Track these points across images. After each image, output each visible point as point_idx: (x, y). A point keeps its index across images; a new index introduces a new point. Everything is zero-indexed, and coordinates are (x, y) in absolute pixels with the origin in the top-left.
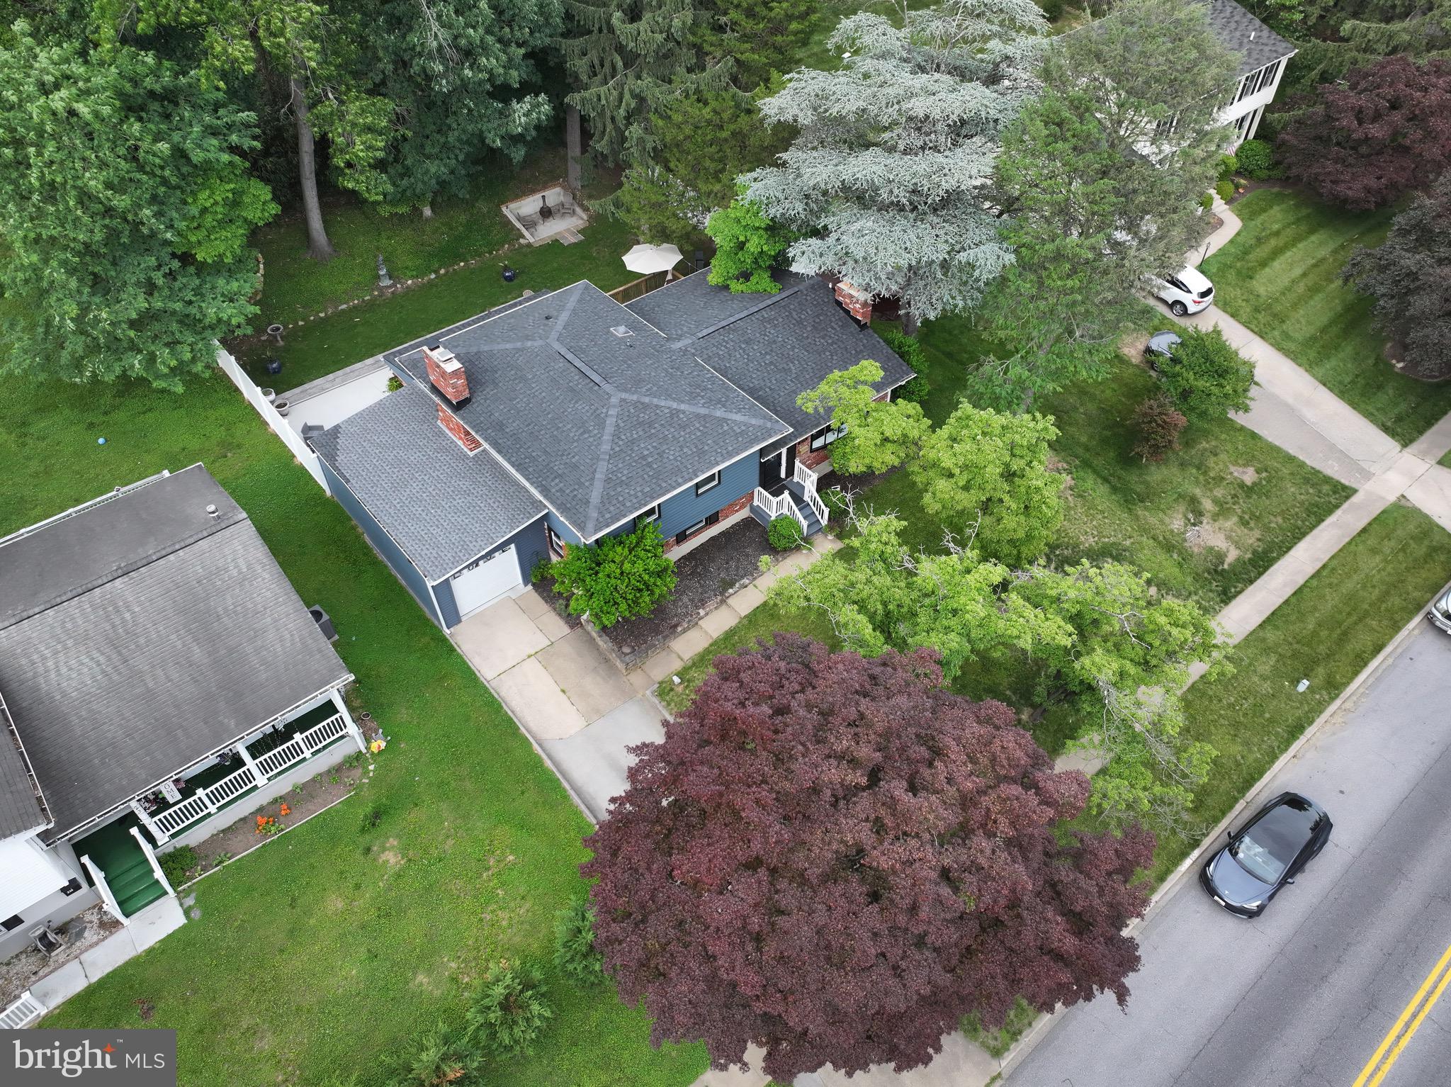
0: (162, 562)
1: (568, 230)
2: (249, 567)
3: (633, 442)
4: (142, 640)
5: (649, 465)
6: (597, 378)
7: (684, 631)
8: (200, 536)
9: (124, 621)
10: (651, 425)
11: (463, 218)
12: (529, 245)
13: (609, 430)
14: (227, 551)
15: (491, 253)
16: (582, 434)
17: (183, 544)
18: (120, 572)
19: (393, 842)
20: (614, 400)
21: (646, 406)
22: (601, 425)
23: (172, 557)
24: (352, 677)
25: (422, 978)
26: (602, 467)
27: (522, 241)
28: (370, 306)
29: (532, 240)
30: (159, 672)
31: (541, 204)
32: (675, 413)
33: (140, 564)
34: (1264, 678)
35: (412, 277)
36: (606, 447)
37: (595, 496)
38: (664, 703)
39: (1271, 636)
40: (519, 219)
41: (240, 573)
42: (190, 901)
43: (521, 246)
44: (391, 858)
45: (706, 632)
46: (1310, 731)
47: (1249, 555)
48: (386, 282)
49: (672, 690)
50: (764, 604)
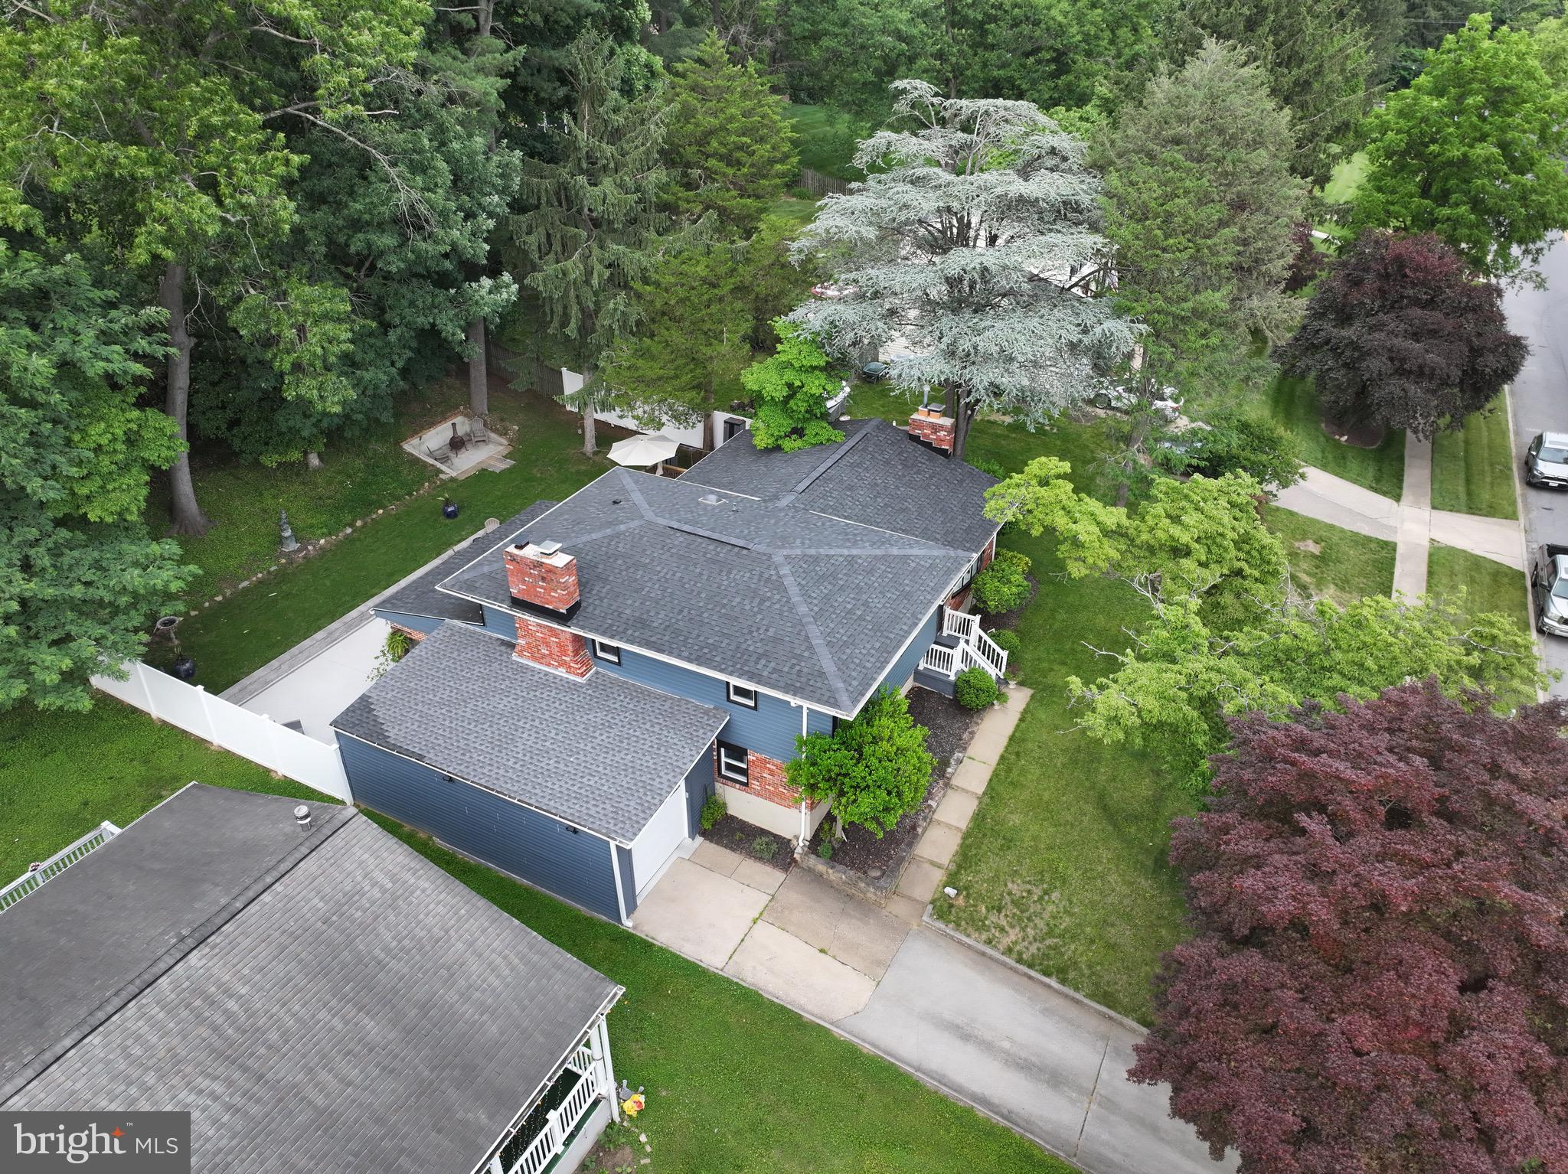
0: (253, 908)
1: (491, 457)
2: (394, 879)
3: (827, 598)
4: (274, 1036)
5: (861, 619)
6: (741, 543)
7: (925, 830)
8: (298, 856)
9: (229, 1015)
10: (834, 577)
11: (359, 463)
12: (452, 480)
13: (793, 590)
14: (349, 866)
15: (410, 495)
16: (761, 603)
17: (276, 874)
18: (191, 943)
20: (776, 559)
21: (816, 559)
22: (781, 588)
23: (266, 897)
24: (620, 990)
26: (814, 632)
27: (441, 476)
28: (282, 576)
29: (454, 474)
30: (324, 1076)
31: (450, 434)
32: (851, 560)
33: (219, 921)
35: (323, 535)
36: (802, 610)
37: (827, 665)
38: (952, 925)
40: (431, 454)
41: (384, 891)
43: (444, 483)
45: (949, 826)
48: (293, 546)
49: (951, 906)
50: (995, 774)
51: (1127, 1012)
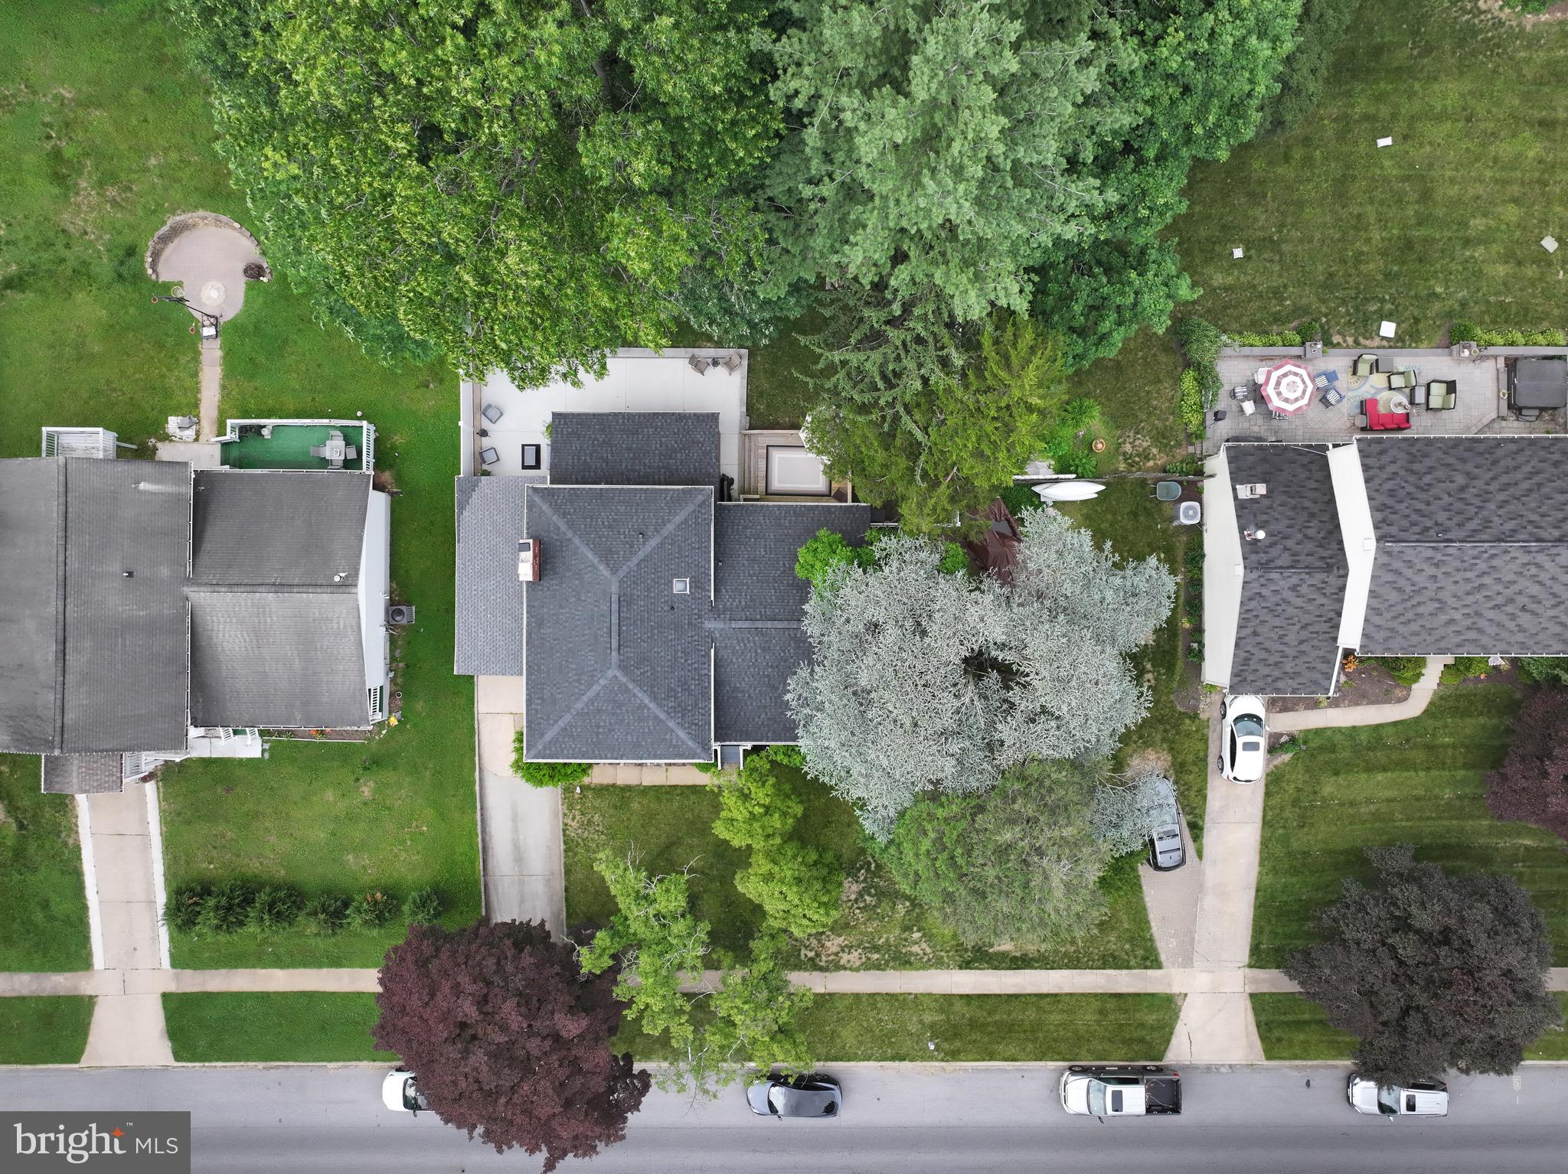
3: (599, 711)
5: (598, 734)
6: (614, 644)
10: (620, 707)
13: (591, 694)
16: (575, 681)
19: (372, 784)
20: (610, 673)
21: (627, 690)
22: (589, 686)
25: (350, 857)
26: (568, 718)
32: (642, 707)
34: (921, 1022)
36: (579, 705)
37: (549, 736)
38: (563, 796)
39: (958, 1006)
41: (338, 628)
42: (267, 746)
44: (367, 791)
46: (907, 1064)
47: (1018, 954)
49: (572, 792)
50: (661, 787)
51: (567, 880)
